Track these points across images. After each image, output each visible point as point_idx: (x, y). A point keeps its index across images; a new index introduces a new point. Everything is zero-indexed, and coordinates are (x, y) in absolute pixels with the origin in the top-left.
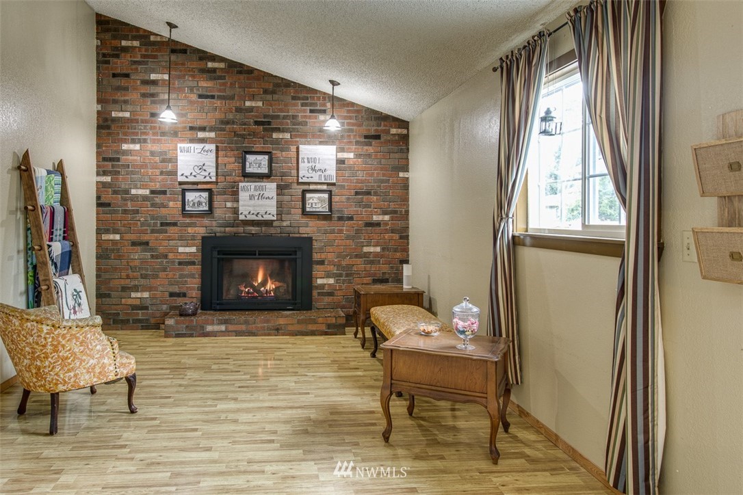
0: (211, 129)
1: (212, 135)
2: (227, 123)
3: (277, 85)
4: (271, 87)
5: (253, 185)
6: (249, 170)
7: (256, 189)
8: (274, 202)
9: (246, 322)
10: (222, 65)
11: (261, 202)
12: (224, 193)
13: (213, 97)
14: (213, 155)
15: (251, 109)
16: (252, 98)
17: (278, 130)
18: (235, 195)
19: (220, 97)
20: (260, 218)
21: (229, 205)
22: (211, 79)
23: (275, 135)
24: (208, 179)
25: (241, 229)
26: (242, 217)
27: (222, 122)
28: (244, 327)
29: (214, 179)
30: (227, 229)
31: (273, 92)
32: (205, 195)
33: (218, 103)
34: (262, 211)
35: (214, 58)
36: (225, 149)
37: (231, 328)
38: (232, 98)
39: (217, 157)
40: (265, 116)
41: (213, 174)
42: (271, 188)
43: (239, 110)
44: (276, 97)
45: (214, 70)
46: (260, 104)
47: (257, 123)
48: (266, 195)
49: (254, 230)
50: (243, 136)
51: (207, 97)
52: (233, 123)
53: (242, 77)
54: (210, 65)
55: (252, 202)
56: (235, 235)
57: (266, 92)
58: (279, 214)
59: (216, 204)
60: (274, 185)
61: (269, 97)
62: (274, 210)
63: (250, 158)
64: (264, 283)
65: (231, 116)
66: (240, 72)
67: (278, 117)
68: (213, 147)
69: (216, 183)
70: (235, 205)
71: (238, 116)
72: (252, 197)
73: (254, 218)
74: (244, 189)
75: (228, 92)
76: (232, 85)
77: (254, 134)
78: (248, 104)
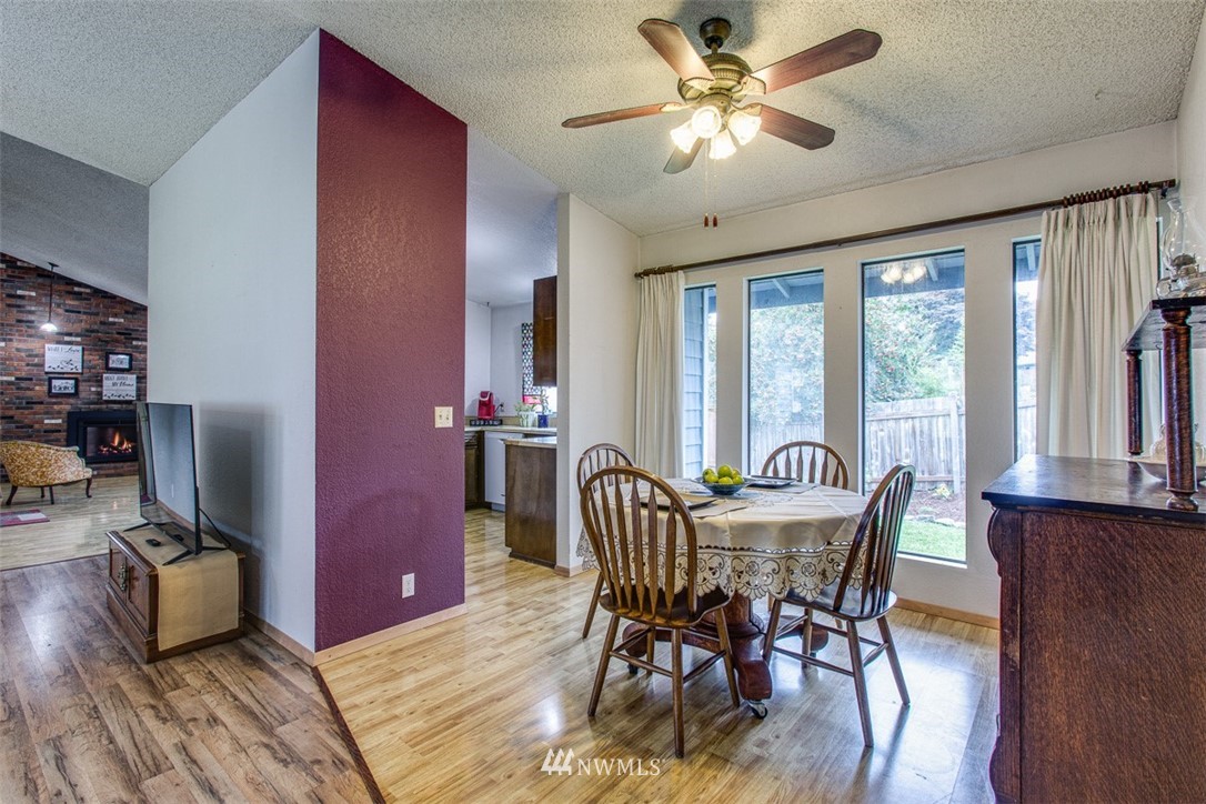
0: (77, 335)
1: (79, 339)
2: (92, 331)
3: (137, 309)
4: (131, 310)
5: (116, 376)
6: (111, 365)
7: (118, 379)
8: (134, 388)
9: (115, 468)
10: (88, 291)
11: (122, 387)
12: (89, 381)
13: (79, 312)
14: (81, 354)
15: (114, 323)
16: (115, 316)
17: (137, 339)
18: (99, 382)
19: (85, 313)
20: (121, 398)
21: (93, 389)
22: (77, 299)
23: (134, 343)
24: (74, 371)
25: (104, 406)
26: (104, 398)
27: (87, 331)
28: (113, 471)
29: (80, 371)
30: (92, 406)
31: (133, 313)
32: (73, 382)
33: (85, 317)
34: (124, 394)
35: (80, 285)
36: (91, 350)
37: (102, 472)
38: (97, 314)
39: (83, 355)
40: (127, 329)
41: (80, 367)
42: (131, 379)
43: (102, 323)
44: (135, 316)
45: (80, 293)
46: (122, 320)
47: (119, 333)
48: (127, 383)
49: (116, 407)
50: (107, 342)
51: (73, 312)
52: (98, 332)
53: (106, 300)
54: (76, 289)
55: (115, 388)
56: (99, 410)
57: (127, 312)
58: (138, 396)
59: (81, 388)
60: (135, 376)
61: (130, 316)
62: (134, 394)
63: (112, 357)
64: (121, 443)
65: (96, 327)
66: (105, 297)
67: (137, 330)
68: (80, 348)
69: (82, 374)
70: (99, 389)
71: (102, 327)
72: (114, 384)
73: (117, 398)
74: (107, 379)
75: (93, 310)
76: (97, 306)
77: (117, 341)
78: (111, 319)
